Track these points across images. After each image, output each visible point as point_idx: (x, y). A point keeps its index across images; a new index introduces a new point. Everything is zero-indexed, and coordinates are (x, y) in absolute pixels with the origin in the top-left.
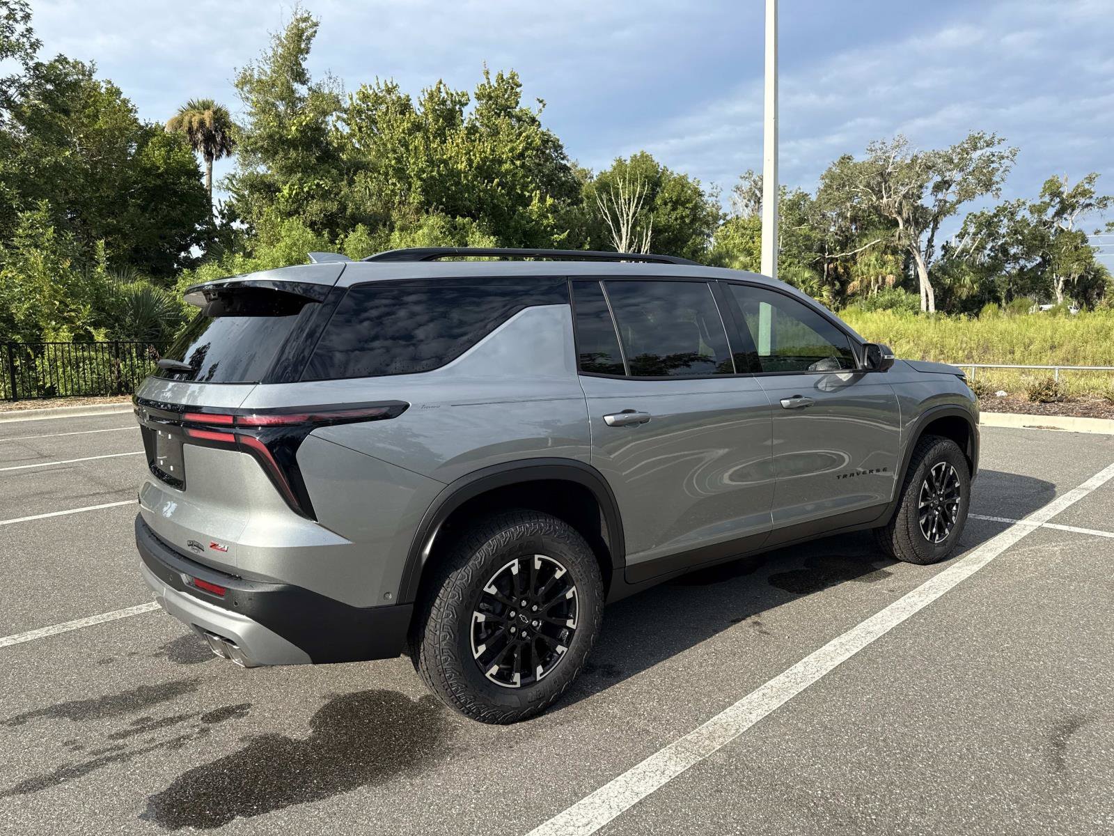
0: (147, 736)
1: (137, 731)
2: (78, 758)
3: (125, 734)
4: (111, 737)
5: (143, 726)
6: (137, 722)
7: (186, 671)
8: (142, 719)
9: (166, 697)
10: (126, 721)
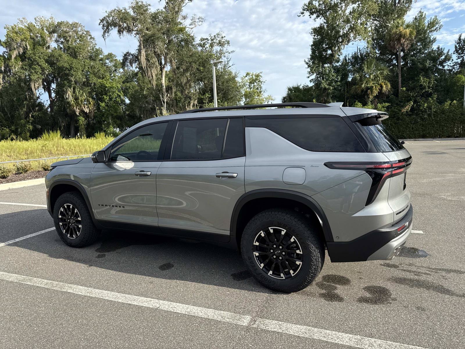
0: (419, 270)
1: (422, 273)
2: (444, 273)
3: (425, 274)
4: (430, 275)
5: (418, 274)
6: (419, 276)
7: (389, 286)
8: (417, 275)
9: (405, 279)
10: (423, 278)
